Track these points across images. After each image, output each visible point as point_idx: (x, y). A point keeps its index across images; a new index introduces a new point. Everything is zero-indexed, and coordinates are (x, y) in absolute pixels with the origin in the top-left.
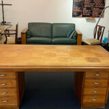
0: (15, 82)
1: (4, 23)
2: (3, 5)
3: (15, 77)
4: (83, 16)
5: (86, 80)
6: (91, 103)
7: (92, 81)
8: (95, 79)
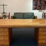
0: (8, 33)
1: (4, 13)
2: (3, 5)
3: (8, 31)
4: (37, 9)
5: (40, 32)
7: (42, 32)
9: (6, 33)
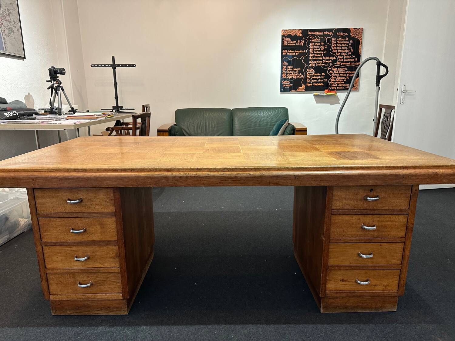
4: (308, 89)
6: (351, 295)
8: (364, 212)
9: (103, 226)
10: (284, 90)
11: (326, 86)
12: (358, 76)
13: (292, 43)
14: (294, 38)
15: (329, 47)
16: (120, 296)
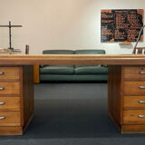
2: (10, 27)
3: (18, 78)
4: (116, 41)
7: (135, 83)
9: (13, 86)
10: (103, 41)
11: (126, 39)
12: (142, 33)
13: (107, 16)
14: (108, 14)
15: (126, 19)
16: (19, 124)
